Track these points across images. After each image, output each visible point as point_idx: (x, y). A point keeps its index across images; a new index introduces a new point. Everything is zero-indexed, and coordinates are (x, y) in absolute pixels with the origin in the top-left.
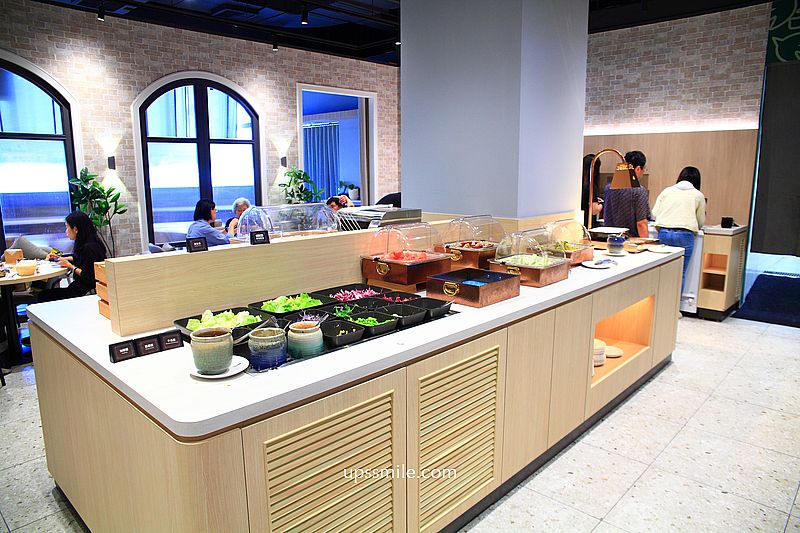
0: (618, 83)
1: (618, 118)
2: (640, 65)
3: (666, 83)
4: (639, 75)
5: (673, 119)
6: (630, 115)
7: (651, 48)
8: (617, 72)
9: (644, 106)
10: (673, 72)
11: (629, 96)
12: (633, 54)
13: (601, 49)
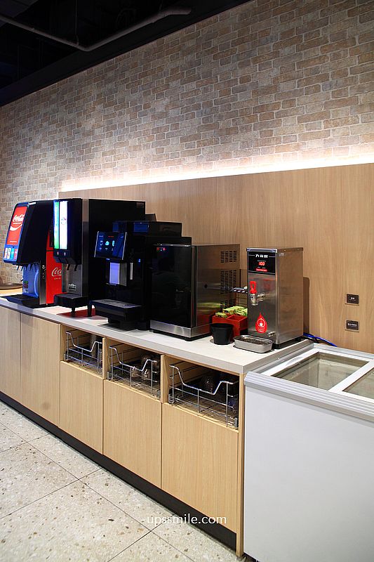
0: (243, 90)
1: (247, 148)
2: (276, 54)
3: (325, 78)
4: (275, 72)
5: (345, 141)
6: (267, 141)
7: (292, 25)
8: (240, 72)
9: (289, 124)
10: (336, 56)
11: (262, 108)
12: (264, 39)
13: (214, 42)
